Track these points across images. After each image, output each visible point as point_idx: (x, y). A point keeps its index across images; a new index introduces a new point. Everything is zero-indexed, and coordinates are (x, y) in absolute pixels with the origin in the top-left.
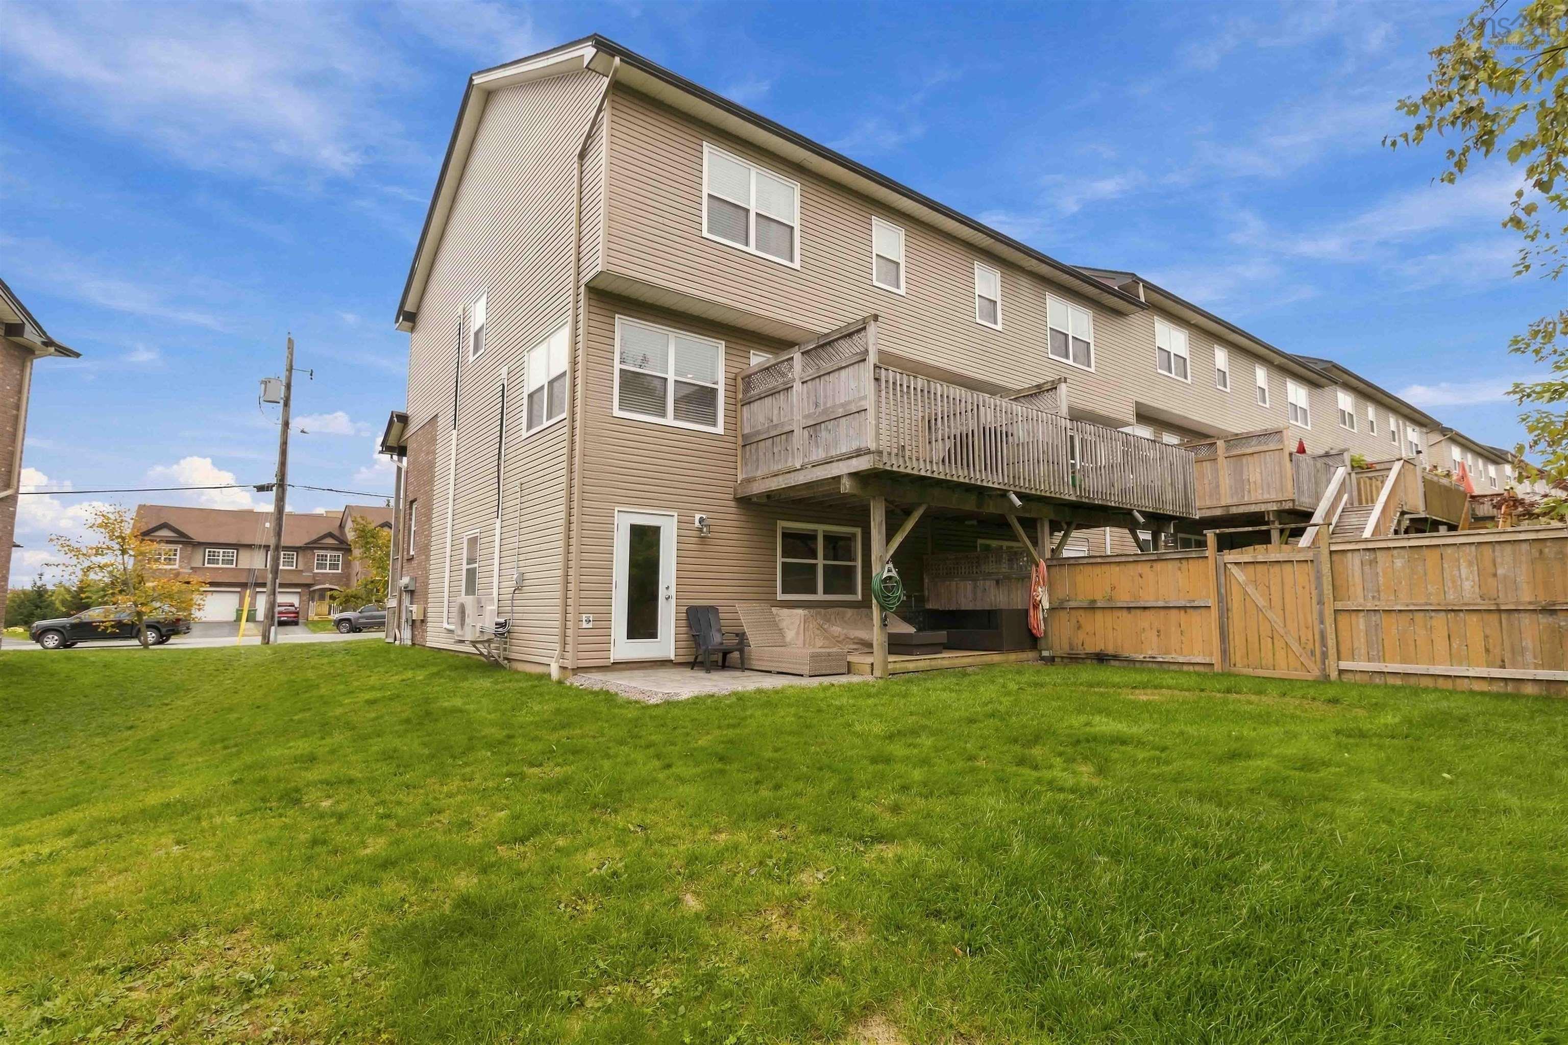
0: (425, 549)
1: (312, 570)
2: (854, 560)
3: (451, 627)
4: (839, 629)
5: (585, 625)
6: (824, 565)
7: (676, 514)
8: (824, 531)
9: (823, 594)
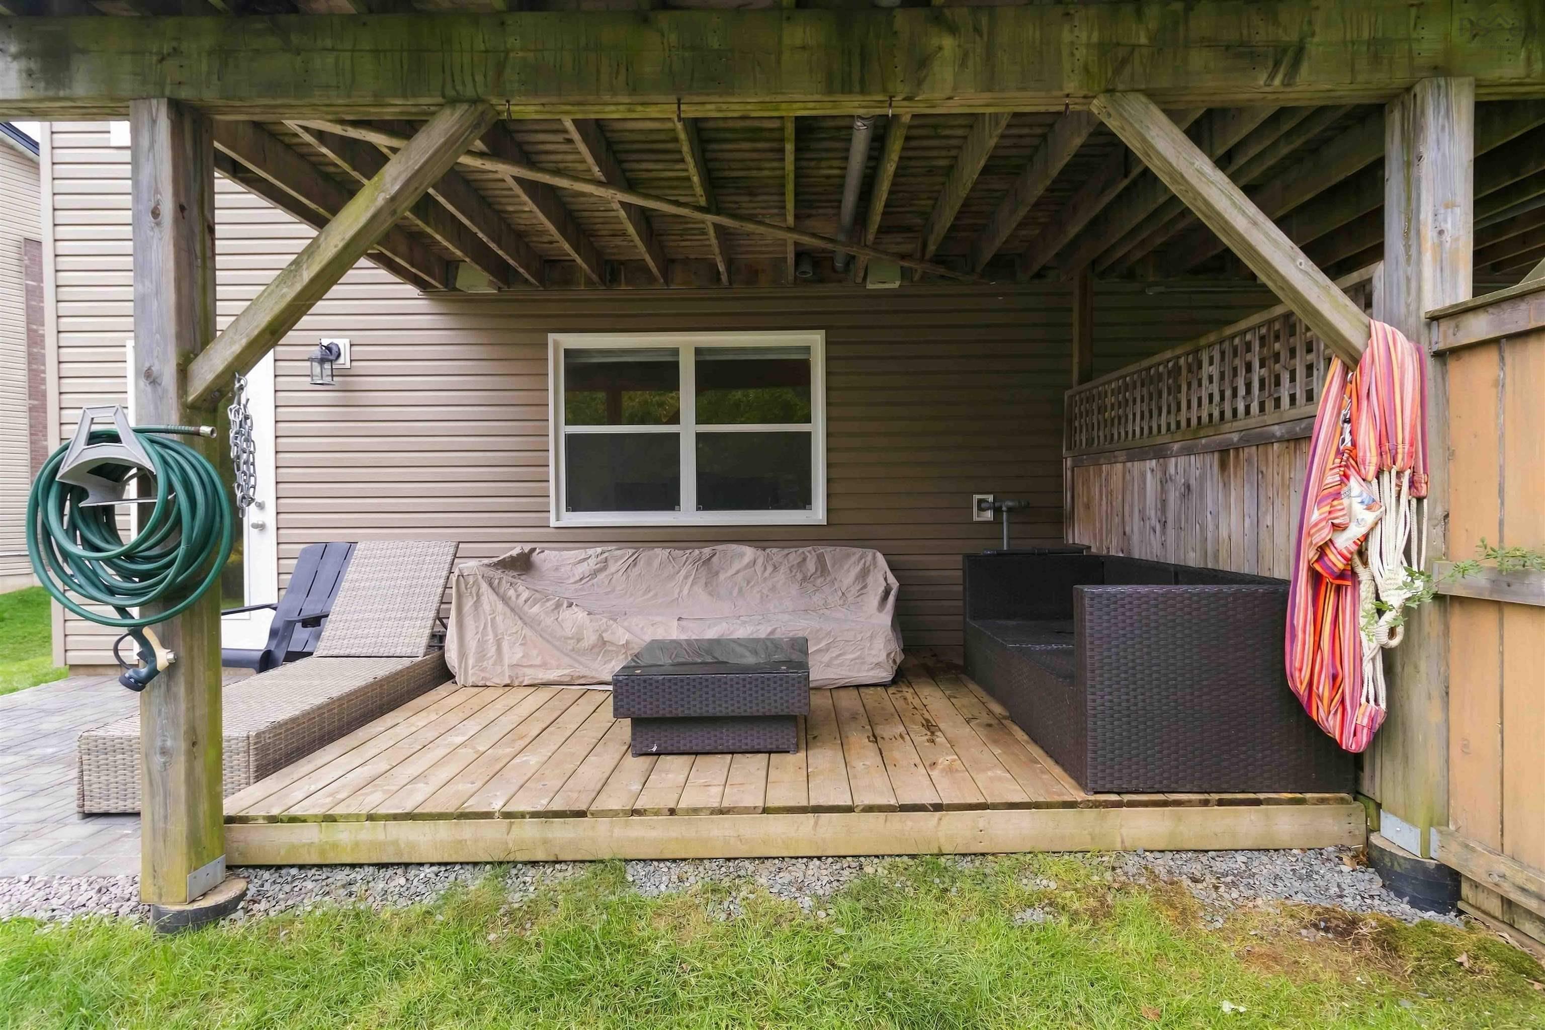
2: (806, 418)
6: (700, 437)
8: (698, 351)
9: (698, 509)
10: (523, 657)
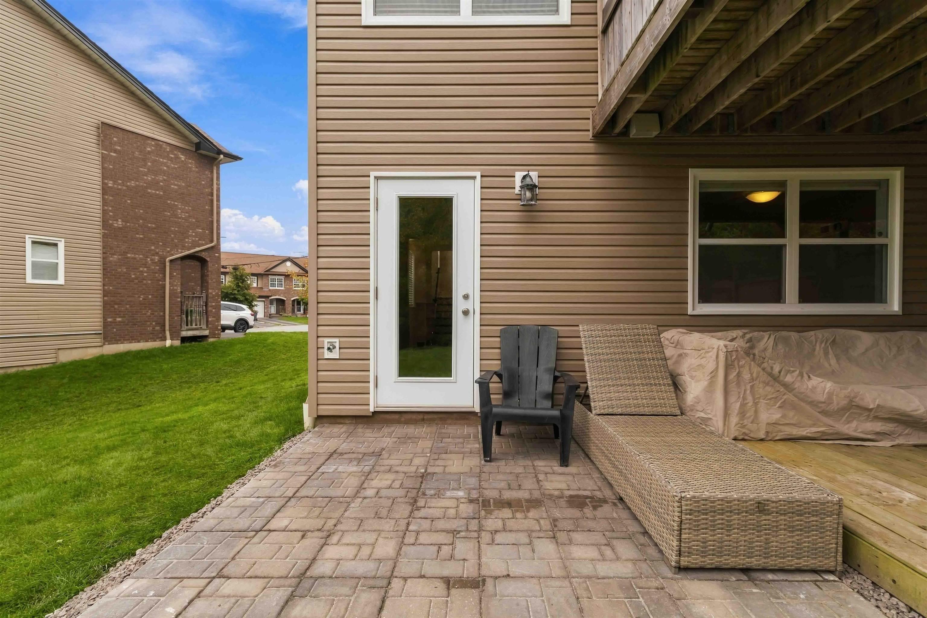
2: (884, 234)
4: (829, 385)
5: (327, 355)
6: (802, 248)
7: (478, 174)
8: (803, 183)
9: (800, 302)
10: (781, 417)
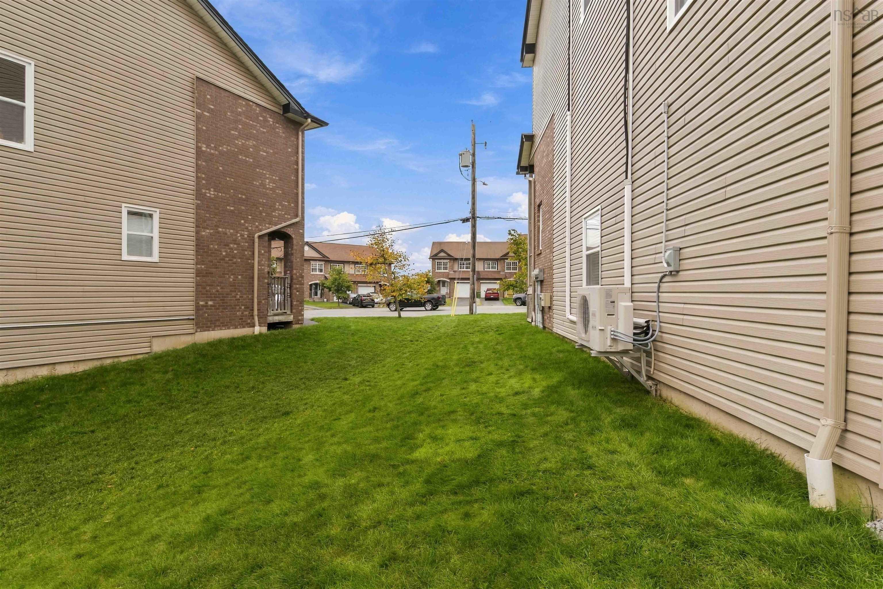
0: (550, 245)
1: (504, 271)
3: (574, 318)
